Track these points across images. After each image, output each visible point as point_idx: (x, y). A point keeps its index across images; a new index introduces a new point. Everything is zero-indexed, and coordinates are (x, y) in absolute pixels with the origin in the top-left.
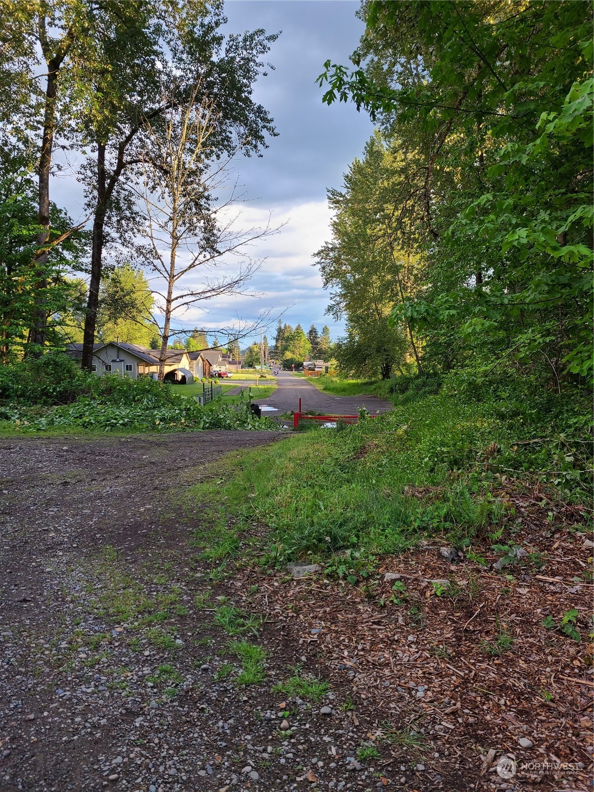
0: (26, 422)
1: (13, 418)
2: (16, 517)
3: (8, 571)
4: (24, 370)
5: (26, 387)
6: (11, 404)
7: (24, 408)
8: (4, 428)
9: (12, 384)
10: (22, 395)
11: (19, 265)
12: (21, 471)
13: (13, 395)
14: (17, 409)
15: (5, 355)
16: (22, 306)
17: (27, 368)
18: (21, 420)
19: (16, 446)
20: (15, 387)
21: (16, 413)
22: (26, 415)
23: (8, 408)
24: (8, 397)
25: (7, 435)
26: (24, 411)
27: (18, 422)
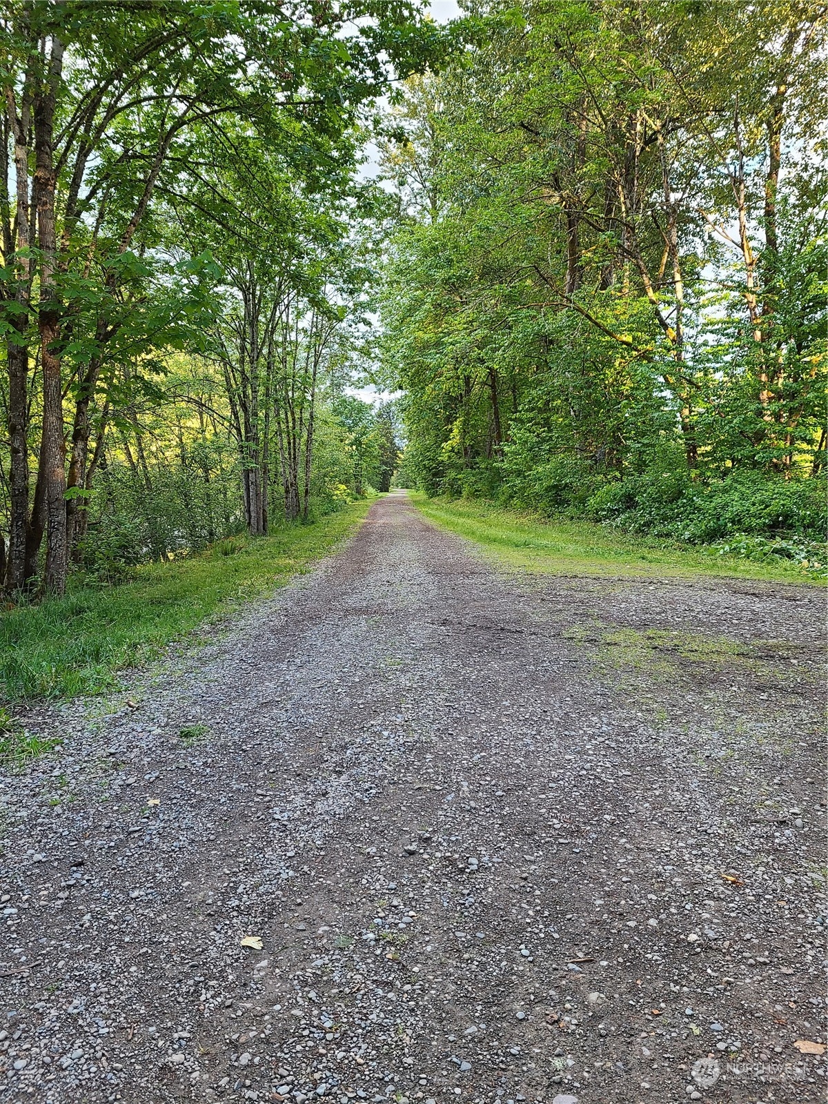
0: (816, 564)
1: (797, 557)
2: (813, 702)
3: (808, 780)
4: (815, 489)
5: (817, 514)
6: (795, 537)
7: (814, 543)
8: (786, 570)
9: (798, 509)
10: (811, 525)
11: (813, 340)
12: (813, 635)
13: (798, 524)
14: (803, 544)
15: (787, 469)
16: (817, 397)
17: (819, 486)
18: (809, 561)
19: (804, 597)
20: (802, 513)
21: (802, 550)
22: (817, 554)
23: (791, 542)
24: (791, 526)
25: (789, 580)
26: (814, 547)
27: (805, 562)
